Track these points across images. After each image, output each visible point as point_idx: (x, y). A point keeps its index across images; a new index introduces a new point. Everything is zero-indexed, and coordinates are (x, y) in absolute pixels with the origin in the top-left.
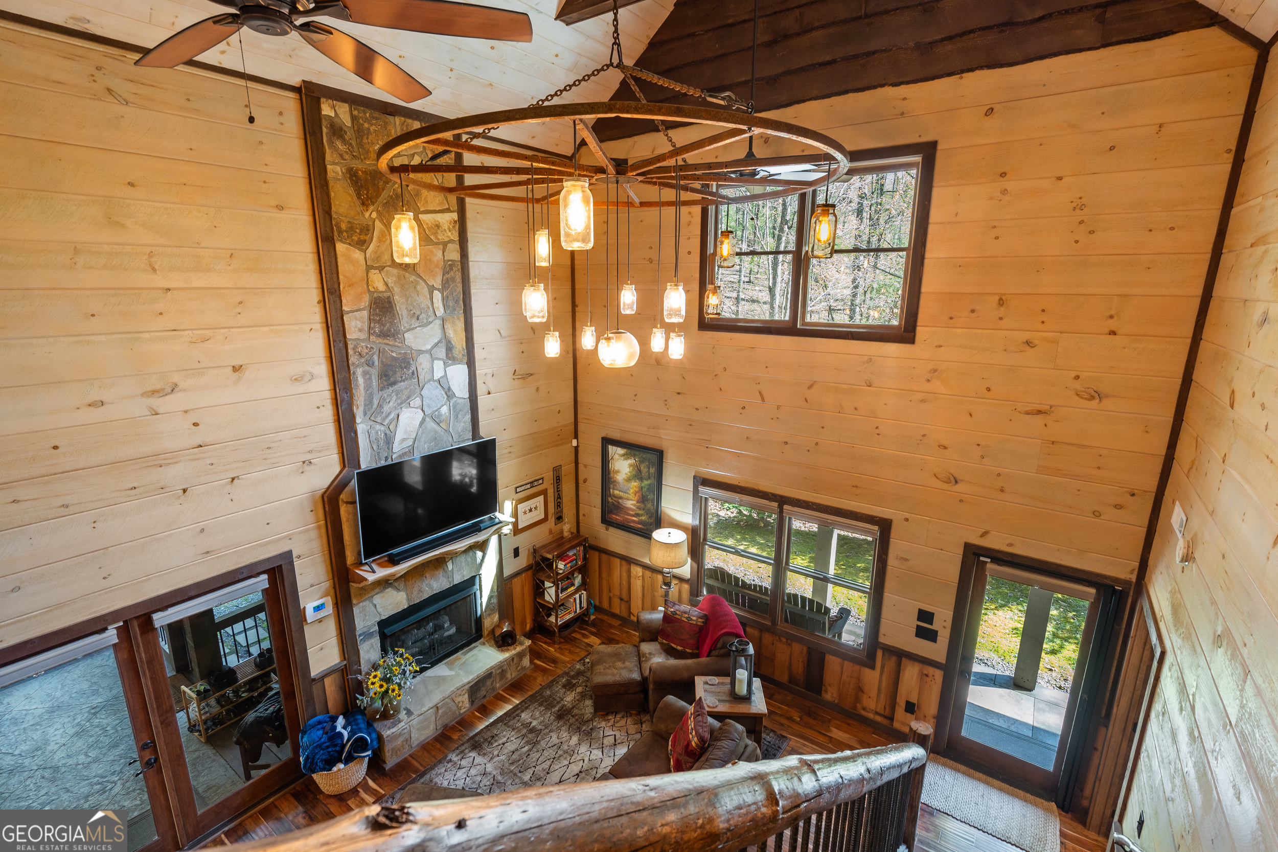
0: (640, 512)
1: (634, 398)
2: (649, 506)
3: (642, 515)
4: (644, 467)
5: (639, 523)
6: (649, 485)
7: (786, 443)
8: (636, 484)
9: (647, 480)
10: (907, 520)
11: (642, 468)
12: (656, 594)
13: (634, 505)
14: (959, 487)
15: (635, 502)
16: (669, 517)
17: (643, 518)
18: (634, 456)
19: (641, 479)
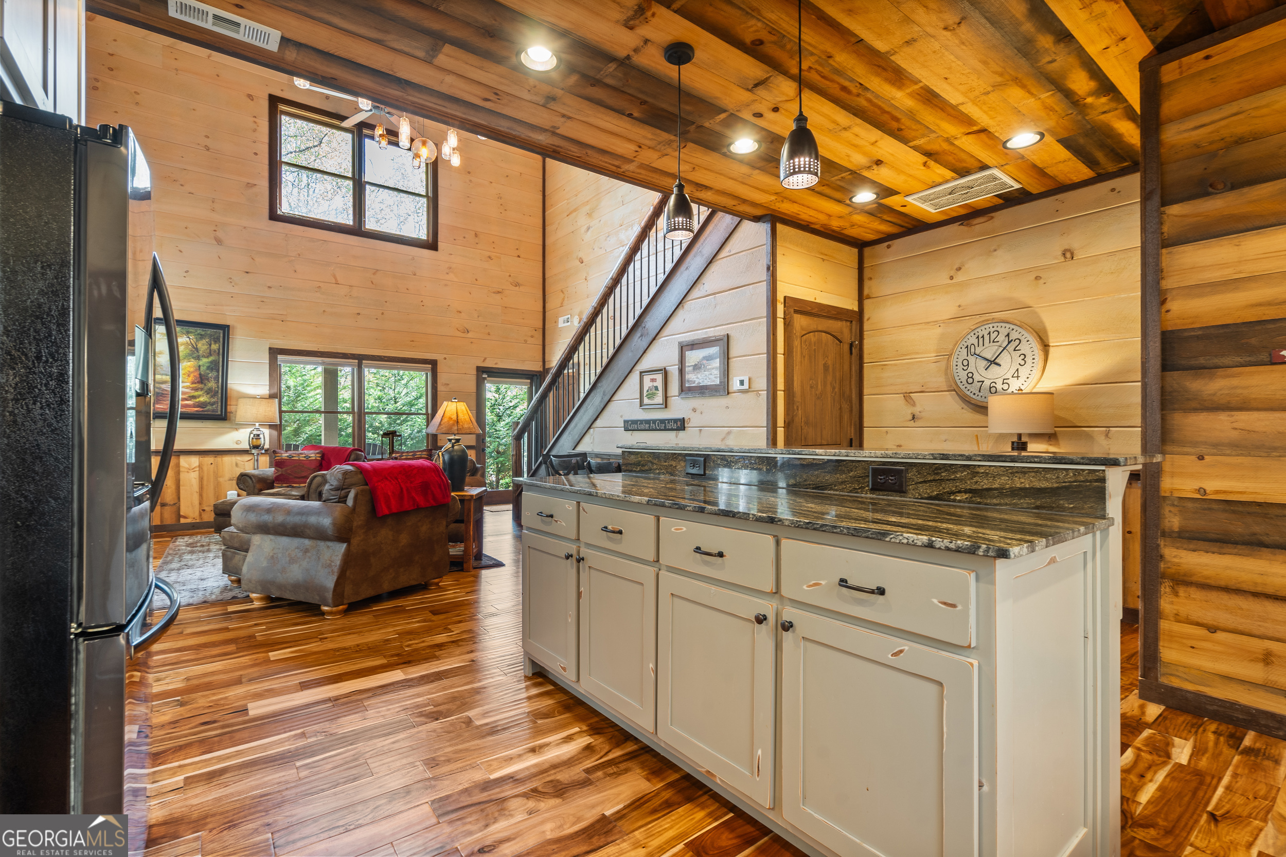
0: (196, 394)
1: (185, 274)
2: (212, 384)
3: (199, 396)
4: (203, 345)
5: (194, 406)
6: (211, 362)
7: (359, 314)
8: (189, 363)
9: (208, 357)
10: (445, 359)
11: (199, 345)
12: (221, 480)
13: (187, 387)
14: (470, 335)
15: (188, 384)
16: (238, 392)
17: (202, 399)
18: (188, 333)
19: (198, 358)
